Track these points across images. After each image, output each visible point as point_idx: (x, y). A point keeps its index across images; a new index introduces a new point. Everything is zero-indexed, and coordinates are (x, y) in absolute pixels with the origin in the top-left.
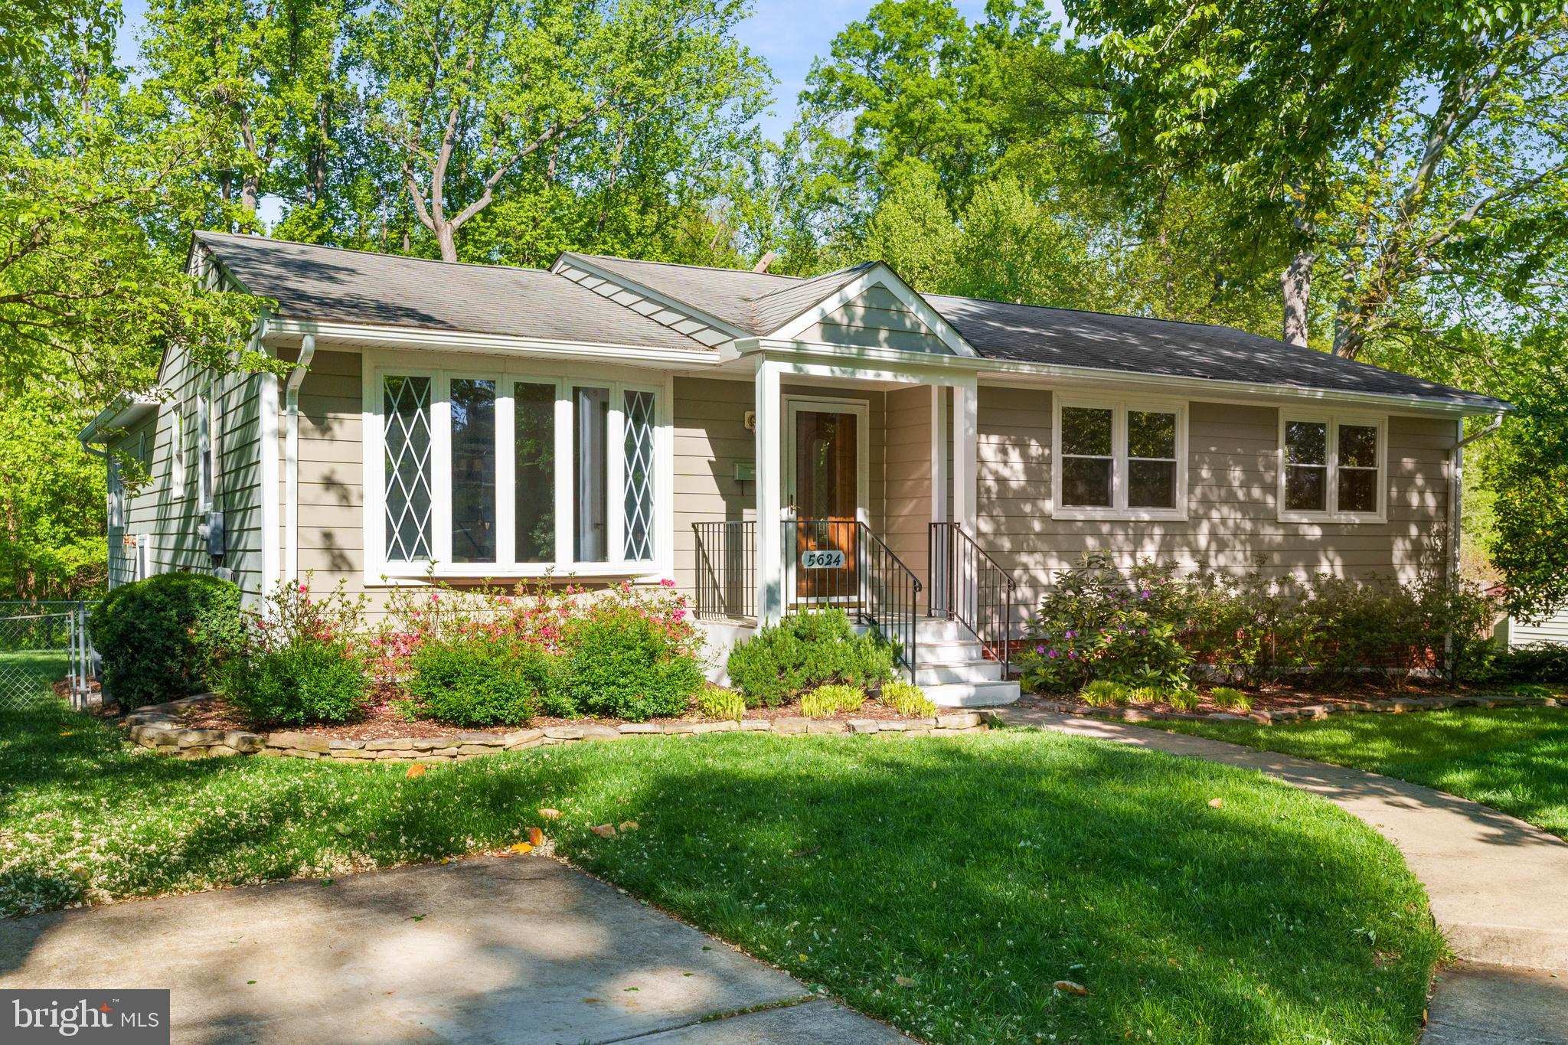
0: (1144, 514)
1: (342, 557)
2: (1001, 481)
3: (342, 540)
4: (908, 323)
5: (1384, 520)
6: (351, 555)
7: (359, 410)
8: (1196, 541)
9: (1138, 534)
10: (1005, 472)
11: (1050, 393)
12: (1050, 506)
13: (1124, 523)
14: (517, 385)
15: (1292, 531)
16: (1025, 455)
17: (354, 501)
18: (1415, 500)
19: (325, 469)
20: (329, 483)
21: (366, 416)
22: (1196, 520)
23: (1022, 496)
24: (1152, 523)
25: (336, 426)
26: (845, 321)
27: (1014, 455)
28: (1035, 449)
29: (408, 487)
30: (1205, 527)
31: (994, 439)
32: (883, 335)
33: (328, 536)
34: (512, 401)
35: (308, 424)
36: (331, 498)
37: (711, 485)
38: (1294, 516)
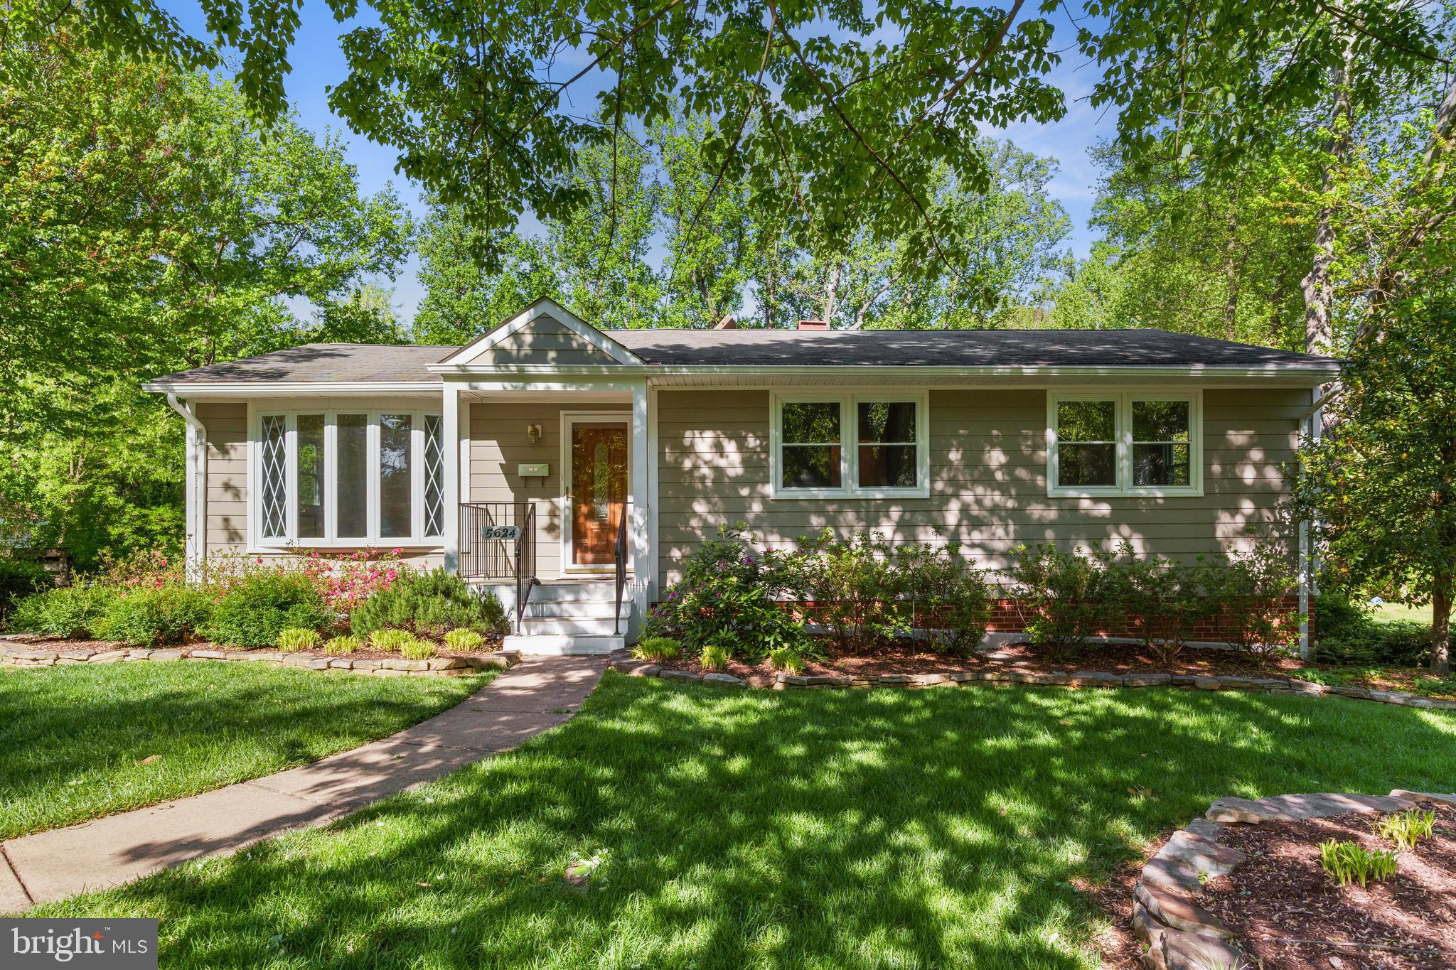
0: (878, 494)
1: (237, 534)
2: (718, 470)
3: (235, 523)
4: (575, 345)
5: (1200, 492)
6: (241, 532)
7: (245, 440)
8: (943, 518)
9: (872, 514)
10: (722, 462)
11: (766, 393)
12: (769, 490)
13: (854, 503)
14: (339, 416)
15: (1070, 507)
16: (741, 447)
17: (242, 496)
18: (1249, 475)
19: (225, 478)
20: (227, 487)
21: (250, 443)
22: (944, 499)
23: (739, 481)
24: (889, 502)
25: (232, 452)
26: (515, 347)
27: (730, 447)
28: (752, 442)
29: (274, 486)
30: (954, 506)
31: (709, 434)
32: (552, 354)
33: (226, 520)
34: (335, 428)
35: (213, 449)
36: (229, 496)
37: (502, 481)
38: (1071, 492)
